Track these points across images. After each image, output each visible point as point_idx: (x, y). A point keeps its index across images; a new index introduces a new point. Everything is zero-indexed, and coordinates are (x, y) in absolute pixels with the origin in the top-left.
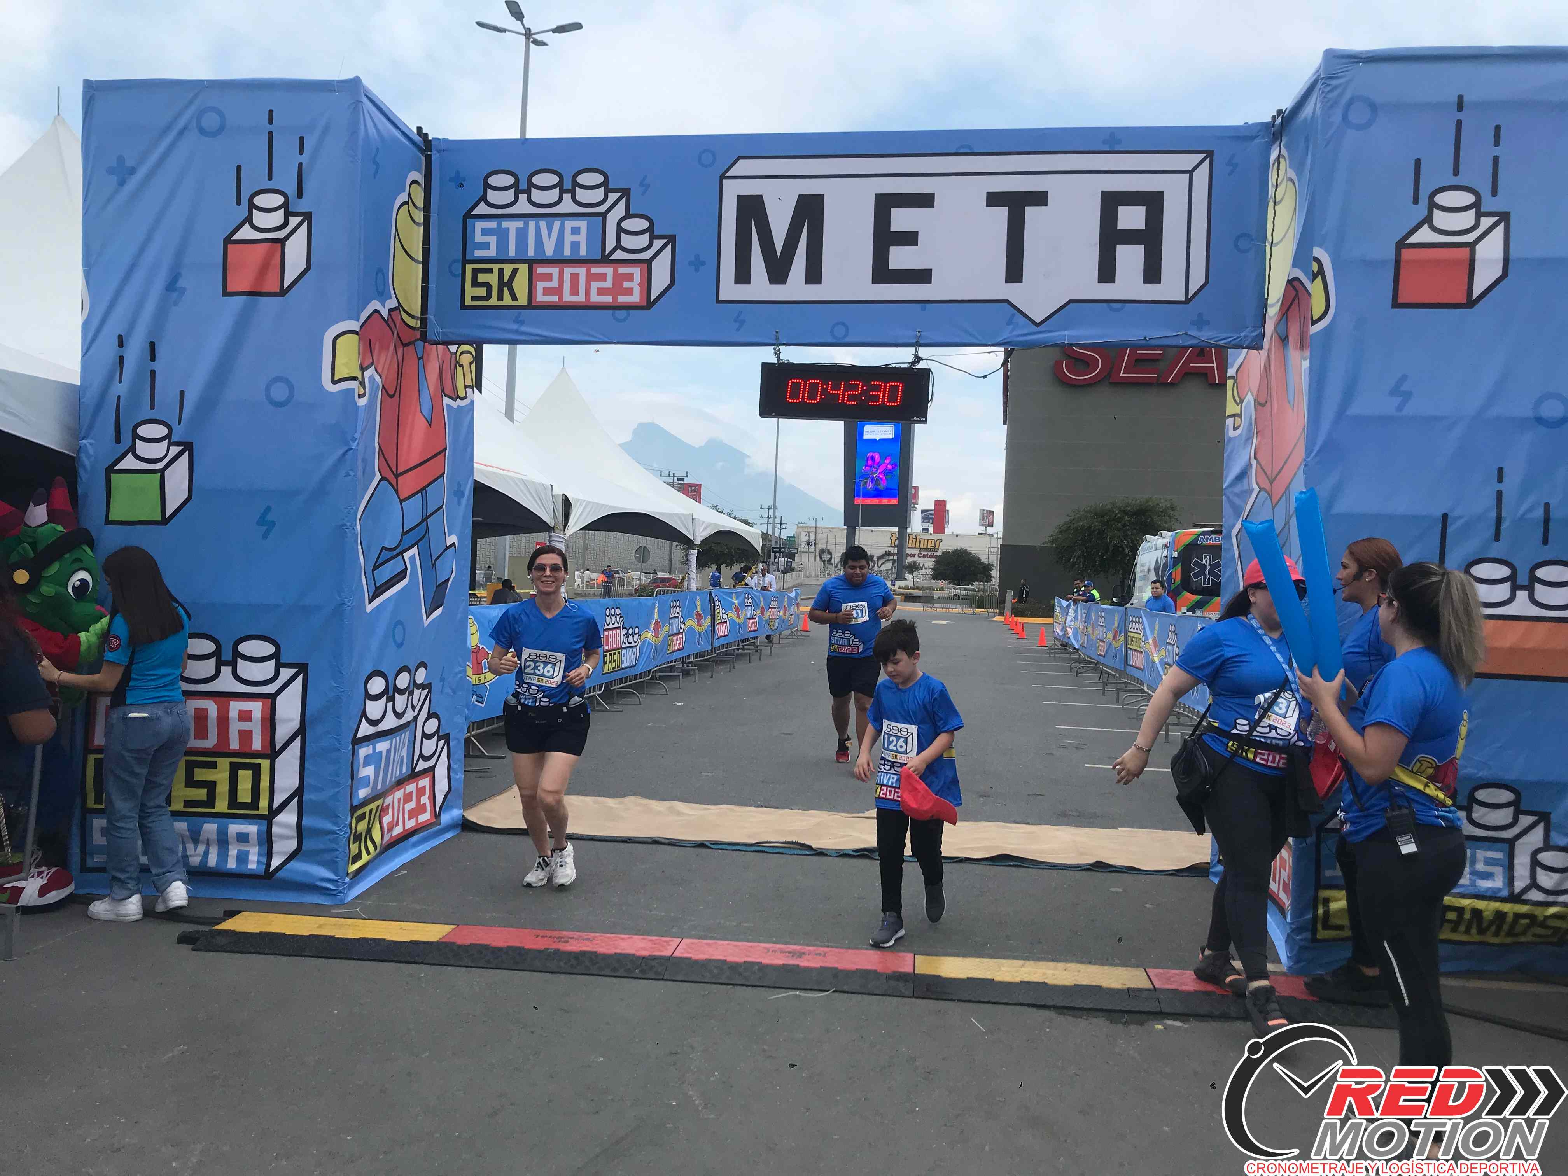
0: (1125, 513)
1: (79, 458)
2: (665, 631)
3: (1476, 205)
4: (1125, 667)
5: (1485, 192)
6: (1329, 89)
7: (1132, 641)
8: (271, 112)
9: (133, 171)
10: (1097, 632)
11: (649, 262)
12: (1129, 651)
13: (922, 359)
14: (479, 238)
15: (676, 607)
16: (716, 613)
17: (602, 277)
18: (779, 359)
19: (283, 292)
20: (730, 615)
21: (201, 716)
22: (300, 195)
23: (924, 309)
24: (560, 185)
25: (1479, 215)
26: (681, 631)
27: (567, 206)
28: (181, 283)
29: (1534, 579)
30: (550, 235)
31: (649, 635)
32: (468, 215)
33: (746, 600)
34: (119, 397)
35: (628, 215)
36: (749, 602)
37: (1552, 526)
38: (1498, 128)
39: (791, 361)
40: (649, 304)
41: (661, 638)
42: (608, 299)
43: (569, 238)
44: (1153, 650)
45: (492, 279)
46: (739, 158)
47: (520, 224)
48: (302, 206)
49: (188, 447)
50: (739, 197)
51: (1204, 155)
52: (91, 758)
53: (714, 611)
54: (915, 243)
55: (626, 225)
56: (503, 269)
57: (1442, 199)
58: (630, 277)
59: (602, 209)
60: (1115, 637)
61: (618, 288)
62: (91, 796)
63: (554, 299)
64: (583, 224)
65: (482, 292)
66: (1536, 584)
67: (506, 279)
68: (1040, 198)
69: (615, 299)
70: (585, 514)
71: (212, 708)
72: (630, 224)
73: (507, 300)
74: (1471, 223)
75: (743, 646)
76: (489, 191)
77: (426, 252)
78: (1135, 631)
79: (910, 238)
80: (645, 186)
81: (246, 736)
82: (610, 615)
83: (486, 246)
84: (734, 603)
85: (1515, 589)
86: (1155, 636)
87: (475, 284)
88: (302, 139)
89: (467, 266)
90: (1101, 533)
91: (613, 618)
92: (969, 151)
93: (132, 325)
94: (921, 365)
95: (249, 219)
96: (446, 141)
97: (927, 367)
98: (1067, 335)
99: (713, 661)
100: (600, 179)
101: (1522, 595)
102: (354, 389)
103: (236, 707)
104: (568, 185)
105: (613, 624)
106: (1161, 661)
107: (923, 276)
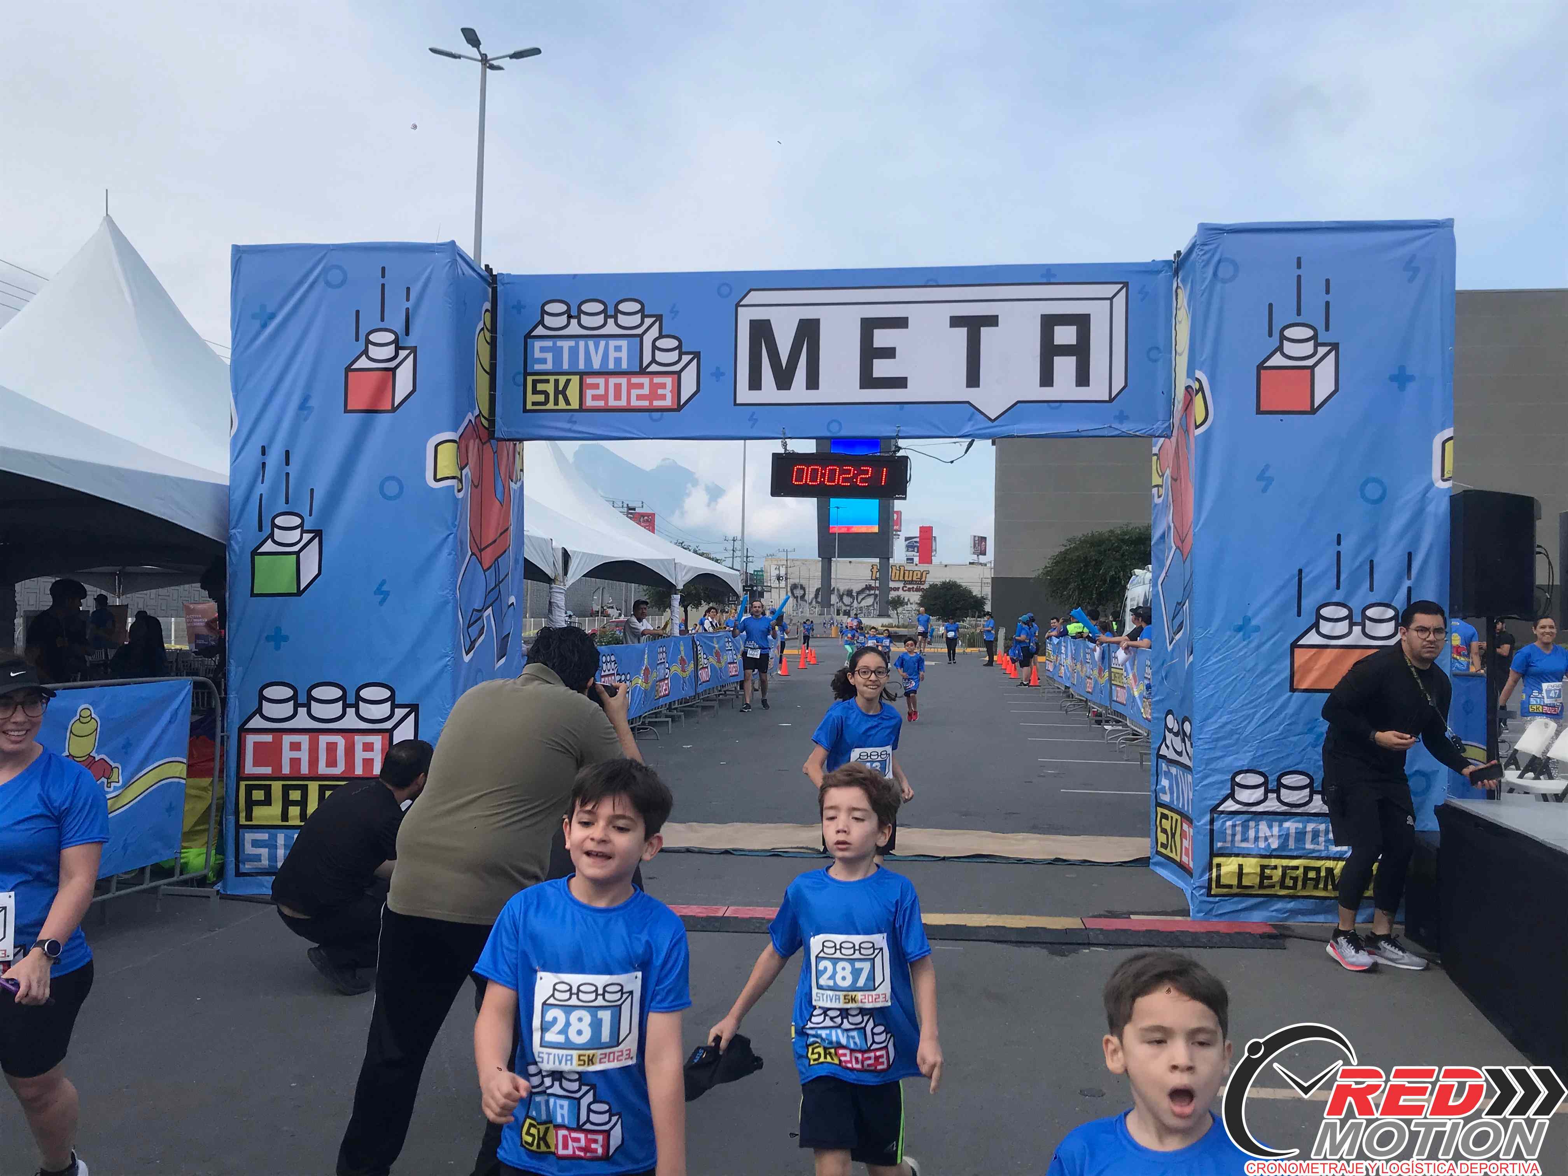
0: (1123, 540)
1: (230, 544)
2: (654, 676)
3: (1314, 338)
4: (1111, 702)
5: (1321, 328)
6: (1203, 252)
7: (1115, 677)
8: (383, 269)
9: (272, 316)
10: (1085, 669)
11: (679, 373)
12: (1113, 687)
13: (900, 448)
14: (537, 354)
15: (663, 652)
16: (699, 656)
17: (641, 386)
18: (786, 450)
19: (394, 409)
20: (711, 660)
21: (332, 748)
22: (407, 333)
23: (901, 409)
24: (604, 311)
25: (1317, 345)
26: (667, 676)
27: (611, 328)
28: (312, 403)
29: (1364, 617)
30: (597, 353)
31: (639, 681)
32: (528, 336)
33: (727, 644)
34: (261, 495)
35: (661, 336)
36: (729, 646)
37: (1376, 576)
38: (1328, 281)
39: (796, 451)
40: (679, 408)
41: (650, 684)
42: (646, 403)
43: (612, 354)
44: (1133, 684)
45: (550, 388)
46: (751, 290)
47: (572, 343)
48: (411, 341)
49: (318, 534)
50: (752, 322)
51: (1121, 286)
52: (243, 784)
53: (697, 656)
54: (894, 357)
55: (658, 344)
56: (558, 380)
57: (1288, 333)
58: (663, 386)
59: (639, 331)
60: (1100, 674)
61: (653, 395)
62: (243, 815)
63: (601, 403)
64: (624, 343)
65: (541, 398)
66: (1367, 622)
67: (561, 388)
68: (992, 321)
69: (651, 403)
70: (580, 566)
71: (340, 740)
72: (663, 343)
73: (562, 405)
74: (1311, 352)
75: (725, 692)
76: (545, 316)
77: (493, 366)
78: (1118, 667)
79: (889, 353)
80: (674, 312)
81: (368, 763)
82: (606, 662)
83: (544, 361)
84: (715, 647)
85: (1352, 624)
86: (1135, 670)
87: (535, 392)
88: (408, 289)
89: (528, 377)
90: (1098, 564)
91: (609, 664)
92: (934, 284)
93: (272, 439)
94: (901, 453)
95: (366, 352)
96: (509, 275)
97: (905, 455)
98: (1017, 429)
99: (697, 707)
100: (637, 307)
101: (1357, 629)
102: (453, 486)
103: (359, 740)
104: (611, 312)
105: (609, 671)
106: (1139, 697)
107: (900, 383)
